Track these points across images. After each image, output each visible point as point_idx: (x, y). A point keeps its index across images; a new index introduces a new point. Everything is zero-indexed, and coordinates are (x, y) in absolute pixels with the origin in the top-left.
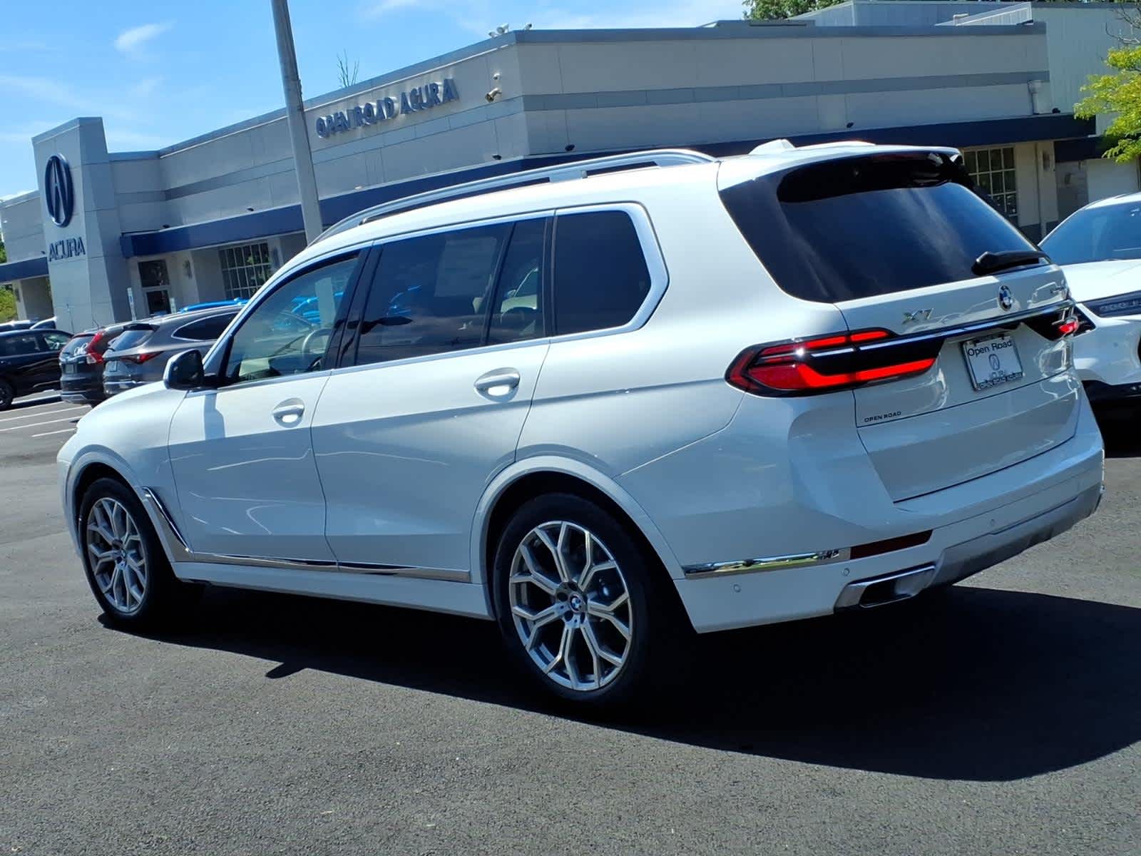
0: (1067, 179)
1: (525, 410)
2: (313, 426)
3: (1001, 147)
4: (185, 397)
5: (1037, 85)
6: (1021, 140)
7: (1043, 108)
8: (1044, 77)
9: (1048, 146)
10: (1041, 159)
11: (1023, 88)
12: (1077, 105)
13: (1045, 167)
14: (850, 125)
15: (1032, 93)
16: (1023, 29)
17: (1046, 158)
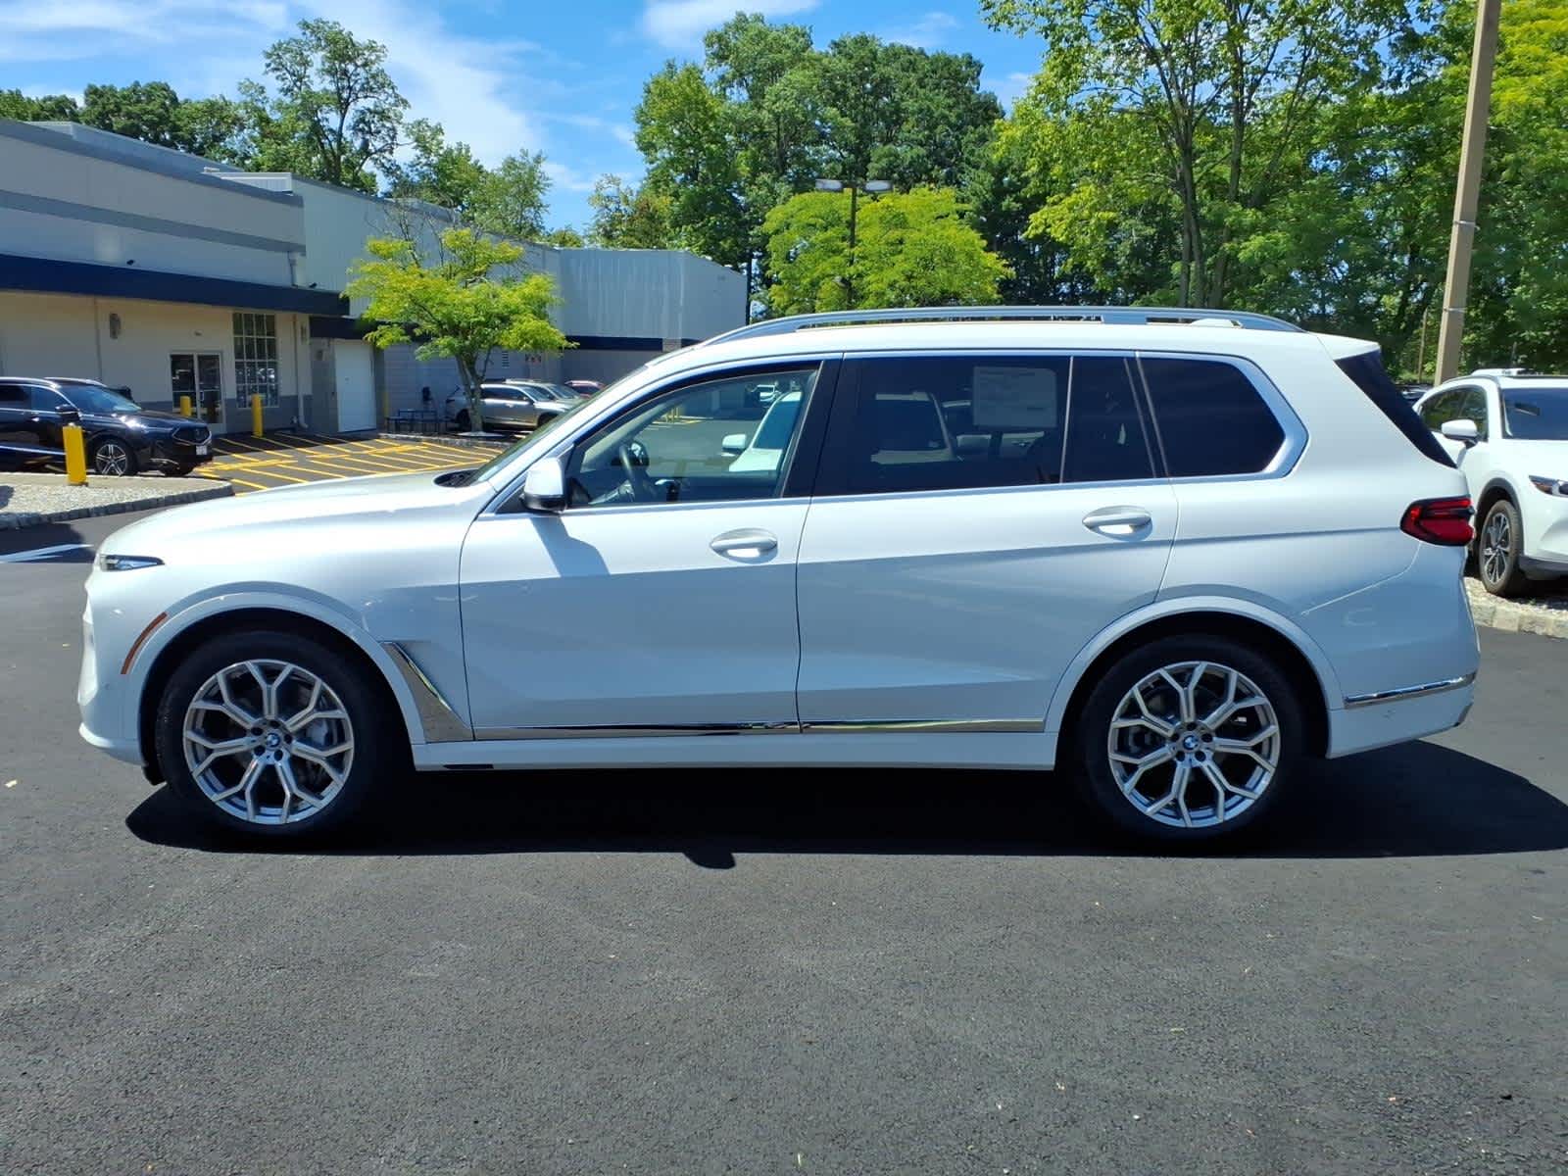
0: (320, 354)
1: (1165, 550)
2: (800, 561)
3: (266, 313)
4: (475, 519)
5: (297, 256)
6: (285, 309)
7: (302, 281)
8: (302, 249)
9: (304, 320)
10: (299, 330)
11: (283, 256)
12: (349, 285)
13: (302, 338)
14: (130, 262)
15: (292, 264)
16: (283, 197)
17: (303, 331)
